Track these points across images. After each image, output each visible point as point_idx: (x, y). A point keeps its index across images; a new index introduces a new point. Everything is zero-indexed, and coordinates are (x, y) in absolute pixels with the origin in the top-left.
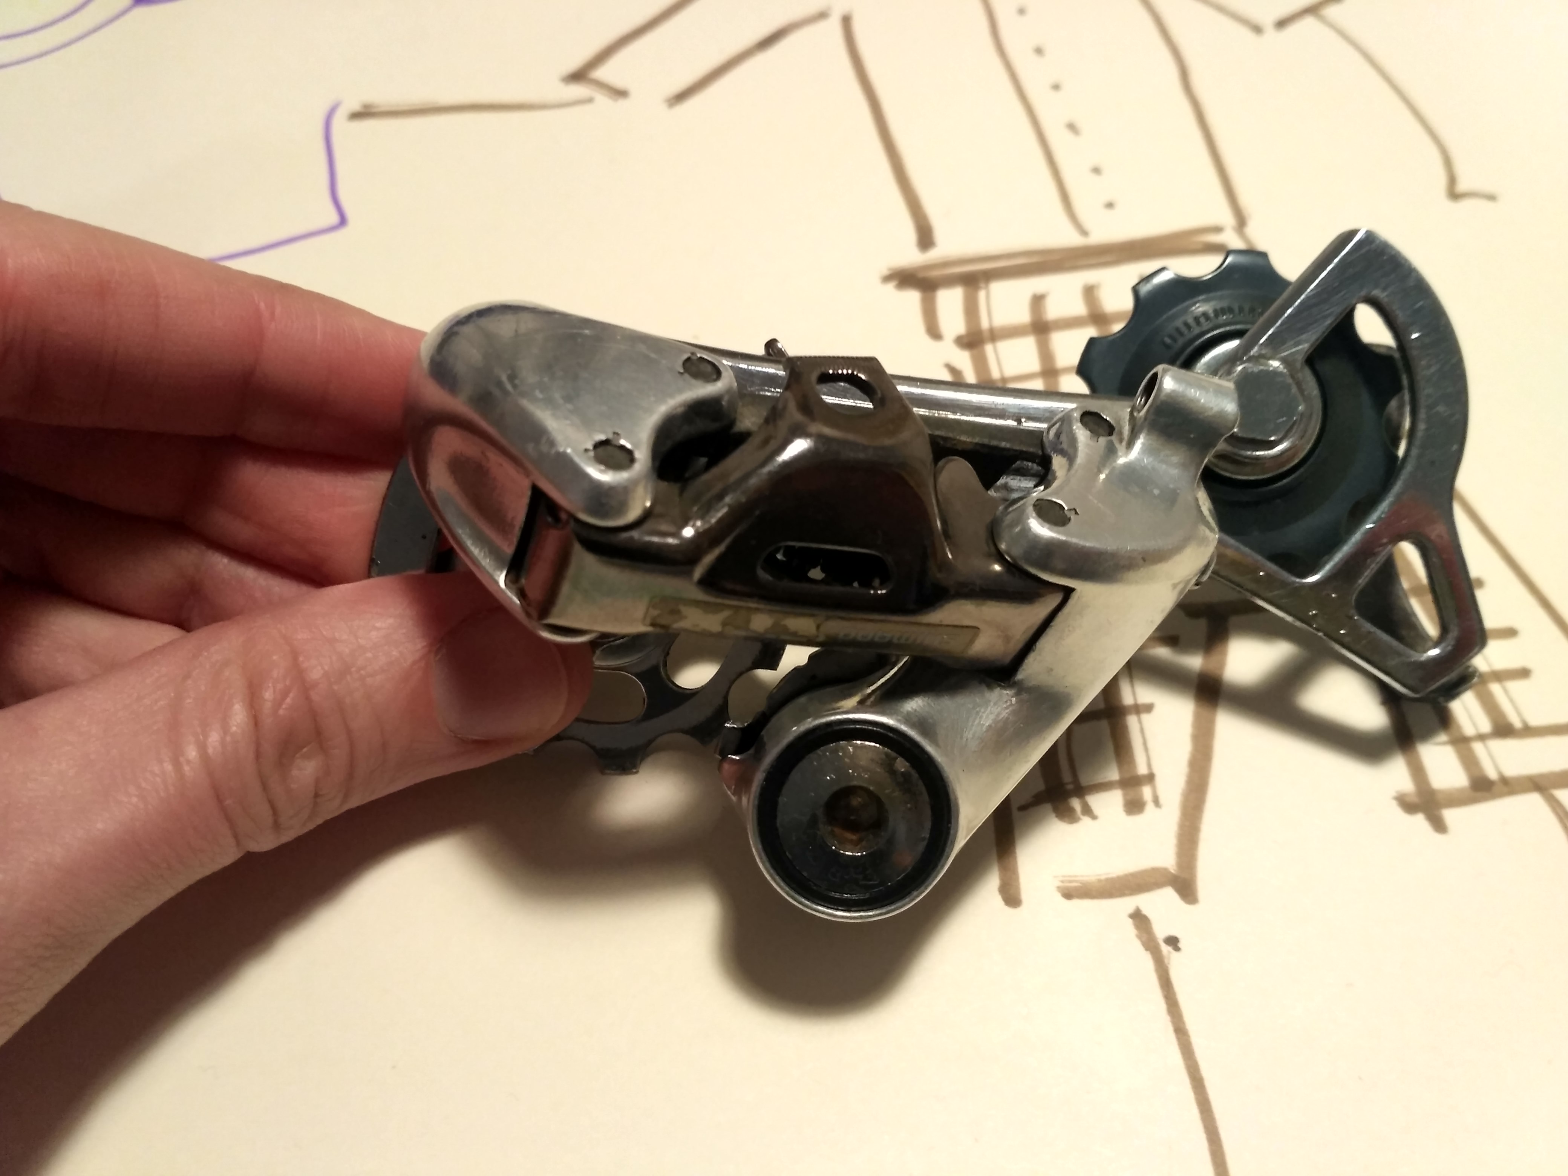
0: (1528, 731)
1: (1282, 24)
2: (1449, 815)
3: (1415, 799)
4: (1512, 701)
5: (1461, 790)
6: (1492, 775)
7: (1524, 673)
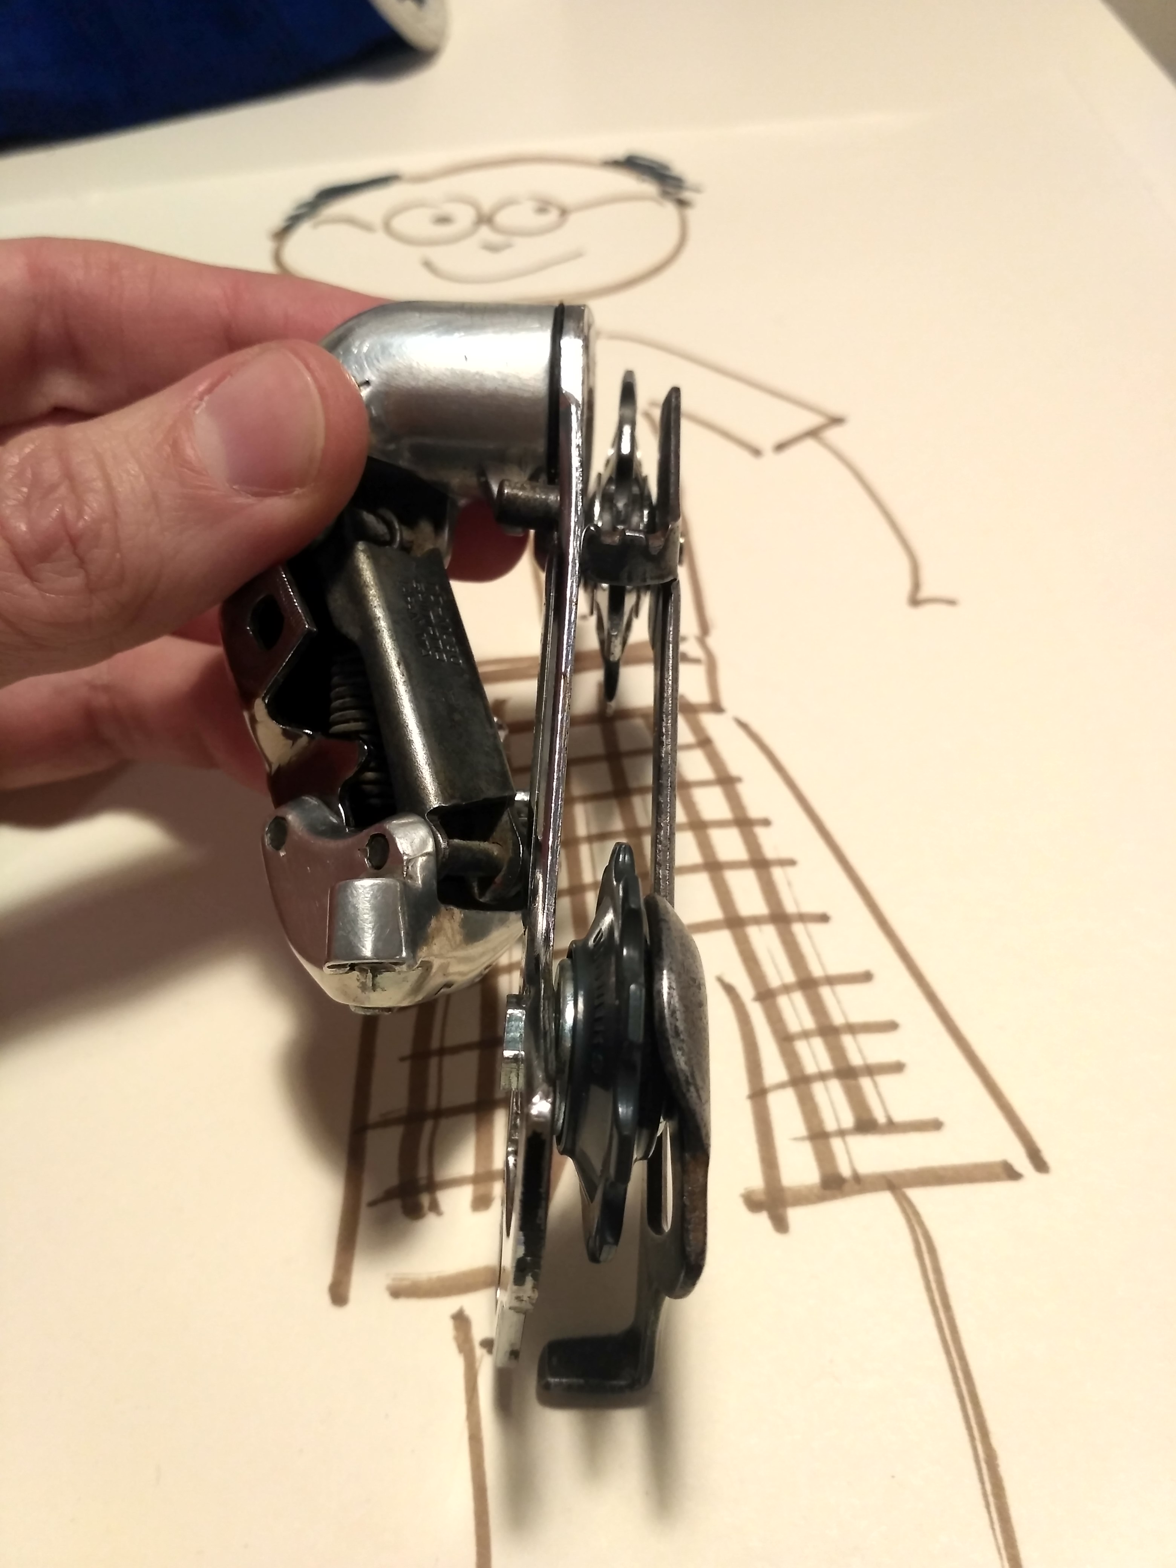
0: (892, 1127)
1: (780, 447)
2: (795, 1215)
3: (762, 1197)
4: (879, 1094)
5: (810, 1188)
6: (845, 1171)
7: (897, 1067)
